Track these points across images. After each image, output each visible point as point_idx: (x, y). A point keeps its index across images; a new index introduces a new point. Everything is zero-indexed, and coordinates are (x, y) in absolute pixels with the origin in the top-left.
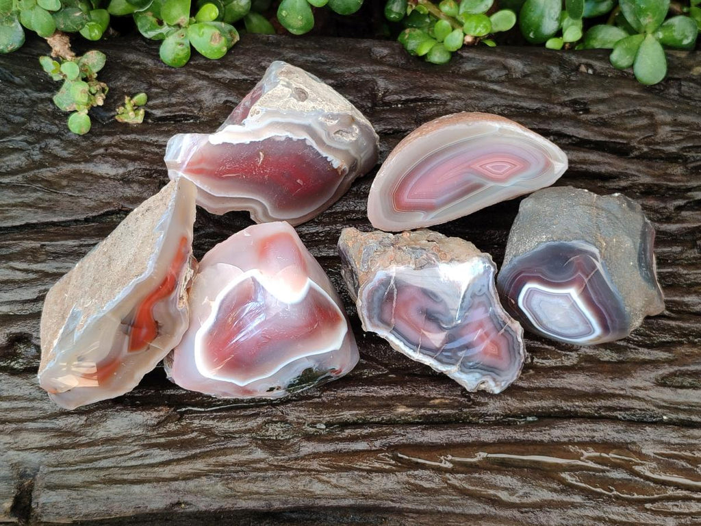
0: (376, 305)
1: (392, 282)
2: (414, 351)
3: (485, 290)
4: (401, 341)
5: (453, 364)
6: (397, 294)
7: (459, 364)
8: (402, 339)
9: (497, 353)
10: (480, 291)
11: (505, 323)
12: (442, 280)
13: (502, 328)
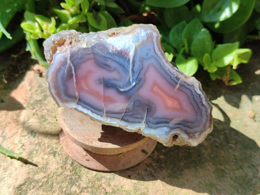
0: (60, 83)
1: (69, 62)
2: (102, 116)
3: (152, 53)
4: (88, 109)
5: (139, 122)
6: (75, 71)
7: (144, 121)
8: (89, 107)
9: (178, 107)
10: (147, 54)
11: (178, 79)
12: (110, 51)
13: (177, 84)
